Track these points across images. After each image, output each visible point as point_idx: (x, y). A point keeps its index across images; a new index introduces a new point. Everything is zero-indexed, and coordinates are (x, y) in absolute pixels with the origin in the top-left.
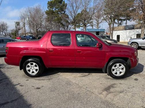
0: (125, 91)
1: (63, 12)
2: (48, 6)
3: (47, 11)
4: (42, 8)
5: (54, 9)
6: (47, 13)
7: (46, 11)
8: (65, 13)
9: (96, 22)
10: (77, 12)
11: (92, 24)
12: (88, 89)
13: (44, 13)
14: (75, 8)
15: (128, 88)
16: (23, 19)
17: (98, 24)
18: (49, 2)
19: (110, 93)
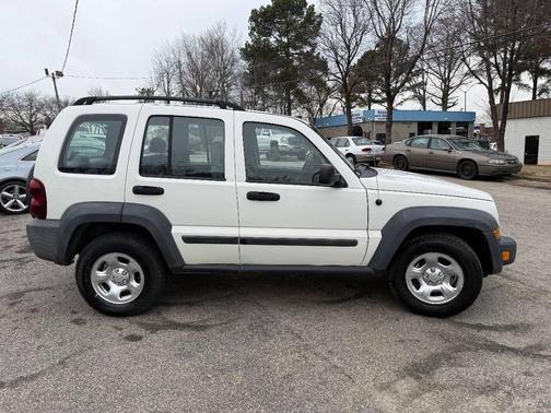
0: (507, 388)
1: (307, 49)
2: (253, 29)
3: (247, 45)
4: (227, 37)
5: (272, 40)
6: (248, 53)
7: (244, 47)
8: (313, 50)
9: (438, 82)
10: (357, 45)
11: (422, 92)
12: (335, 360)
13: (238, 54)
14: (349, 31)
15: (525, 374)
16: (165, 80)
17: (446, 91)
18: (254, 11)
19: (429, 391)
